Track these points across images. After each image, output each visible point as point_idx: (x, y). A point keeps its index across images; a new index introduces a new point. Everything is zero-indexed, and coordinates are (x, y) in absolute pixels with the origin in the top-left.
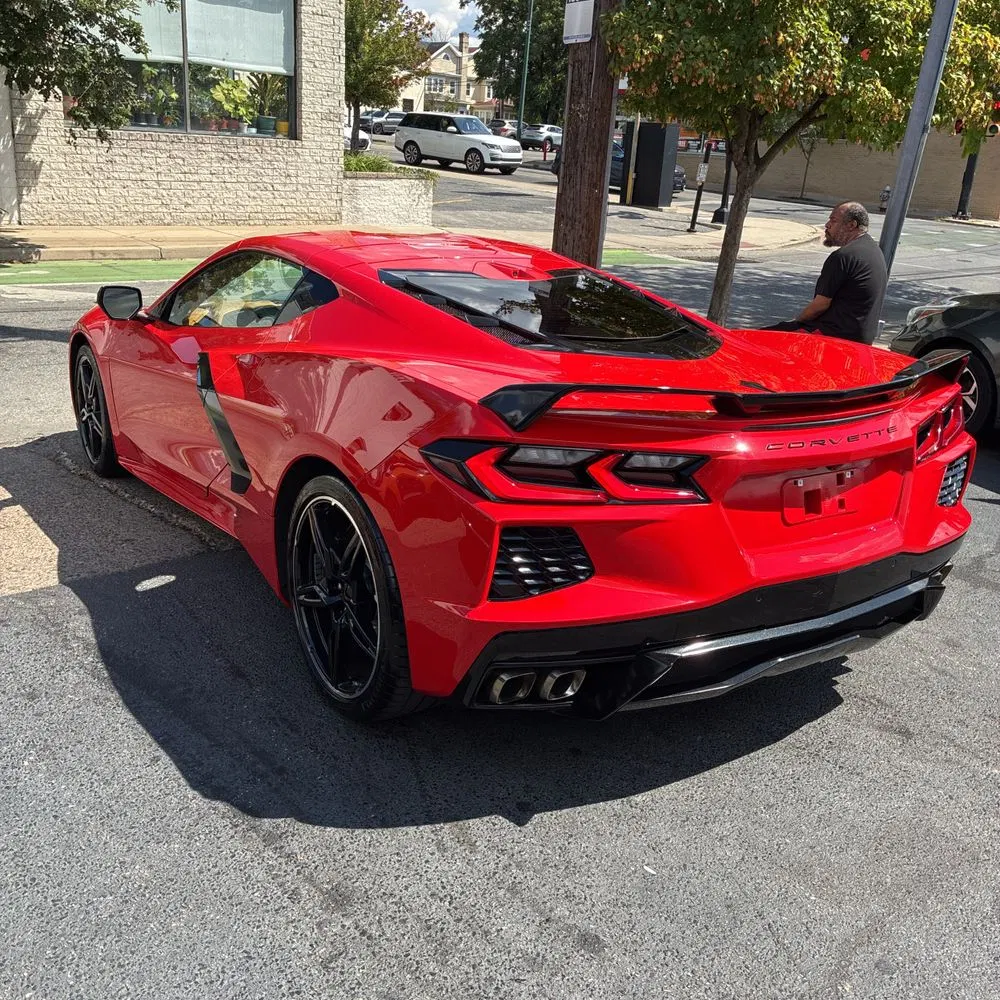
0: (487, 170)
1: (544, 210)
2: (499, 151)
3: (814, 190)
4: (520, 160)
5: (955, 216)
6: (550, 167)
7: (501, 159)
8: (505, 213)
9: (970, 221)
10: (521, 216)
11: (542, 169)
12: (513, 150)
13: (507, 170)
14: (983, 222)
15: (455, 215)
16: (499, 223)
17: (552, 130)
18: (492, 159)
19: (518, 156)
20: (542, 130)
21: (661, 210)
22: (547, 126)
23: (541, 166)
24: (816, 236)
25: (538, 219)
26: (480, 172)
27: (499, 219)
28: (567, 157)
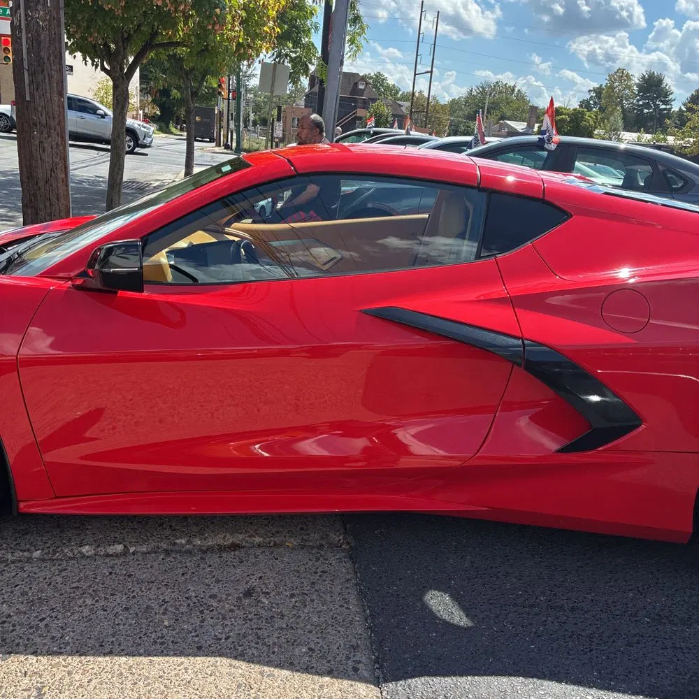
28: (29, 65)
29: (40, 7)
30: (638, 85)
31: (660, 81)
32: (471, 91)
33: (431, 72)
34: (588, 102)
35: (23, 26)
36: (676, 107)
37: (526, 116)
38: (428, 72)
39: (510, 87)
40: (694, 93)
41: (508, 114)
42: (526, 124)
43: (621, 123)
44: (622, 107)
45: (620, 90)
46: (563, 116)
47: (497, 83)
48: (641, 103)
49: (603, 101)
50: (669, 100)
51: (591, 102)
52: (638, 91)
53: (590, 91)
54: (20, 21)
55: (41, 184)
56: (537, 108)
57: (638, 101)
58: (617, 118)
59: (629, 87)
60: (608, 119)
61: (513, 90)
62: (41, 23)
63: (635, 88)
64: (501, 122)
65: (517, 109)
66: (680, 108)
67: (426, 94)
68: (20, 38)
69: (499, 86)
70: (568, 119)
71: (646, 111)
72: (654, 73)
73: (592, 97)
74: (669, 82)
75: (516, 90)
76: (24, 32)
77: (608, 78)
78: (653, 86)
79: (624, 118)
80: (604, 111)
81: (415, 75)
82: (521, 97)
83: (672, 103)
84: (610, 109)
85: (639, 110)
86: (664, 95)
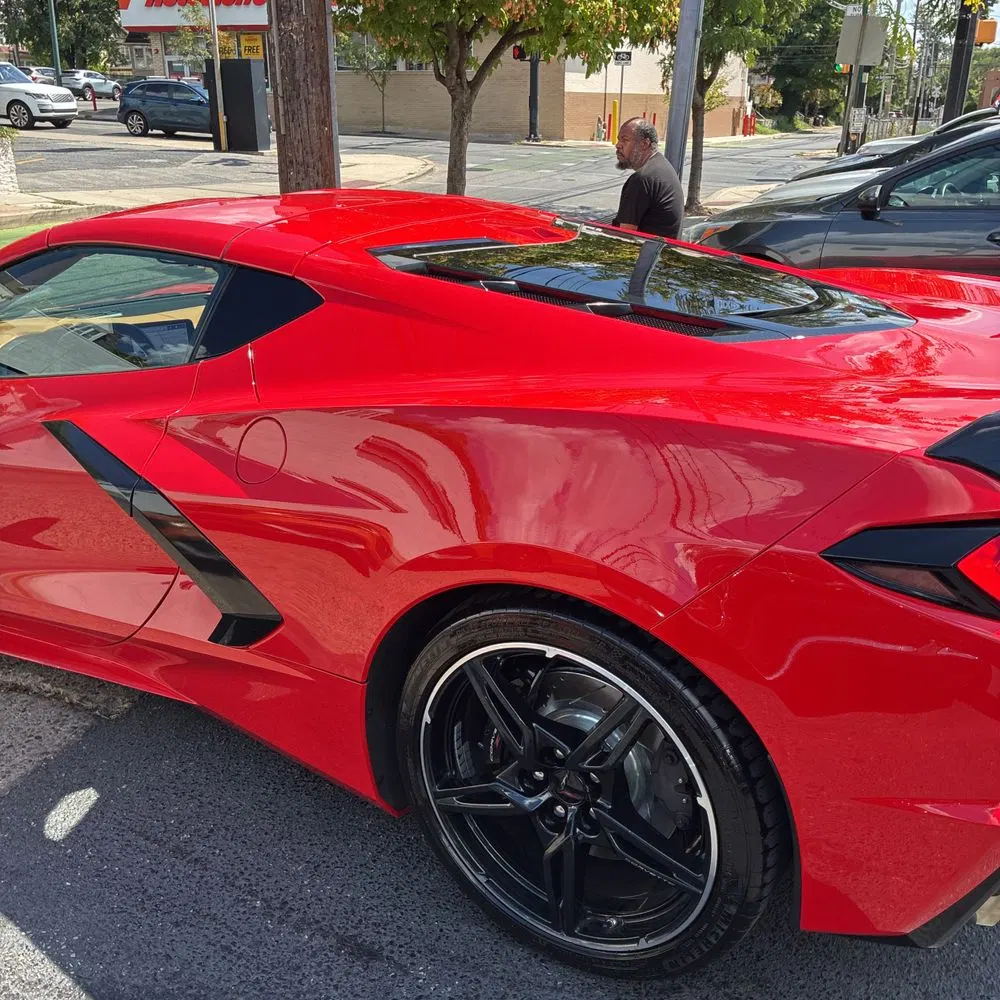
0: (37, 124)
1: (136, 164)
2: (48, 102)
3: (391, 123)
4: (75, 110)
5: (528, 139)
6: (116, 117)
7: (53, 111)
8: (94, 170)
9: (542, 143)
10: (117, 172)
11: (94, 120)
12: (65, 99)
13: (61, 123)
14: (554, 143)
15: (39, 178)
16: (97, 182)
17: (89, 75)
18: (42, 111)
19: (72, 105)
20: (77, 76)
21: (262, 154)
22: (83, 72)
23: (94, 116)
24: (429, 168)
25: (138, 174)
26: (30, 127)
27: (94, 179)
28: (285, 89)
29: (293, 17)
35: (276, 43)
62: (295, 37)
76: (277, 50)
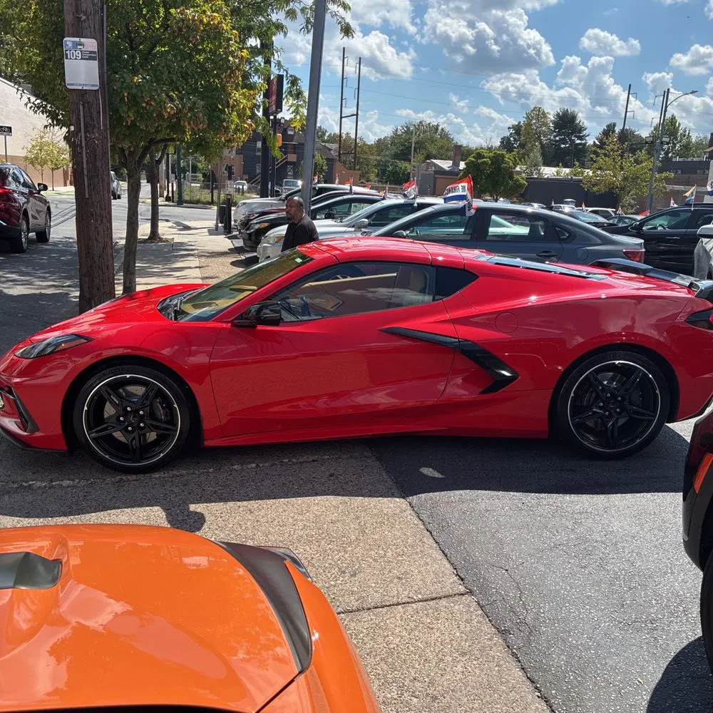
28: (88, 171)
29: (96, 130)
30: (554, 123)
31: (573, 117)
32: (397, 130)
33: (357, 115)
34: (509, 139)
35: (83, 144)
36: (590, 141)
37: (451, 154)
38: (354, 115)
39: (433, 126)
40: (606, 128)
41: (434, 152)
42: (451, 162)
43: (540, 159)
44: (541, 143)
45: (537, 127)
46: (485, 159)
47: (420, 122)
48: (557, 138)
49: (523, 138)
50: (583, 136)
51: (512, 139)
52: (554, 127)
53: (509, 128)
54: (81, 140)
55: (96, 259)
56: (461, 146)
57: (555, 137)
58: (537, 154)
59: (545, 124)
60: (528, 155)
61: (437, 129)
62: (97, 142)
63: (551, 125)
64: (428, 161)
65: (442, 147)
66: (594, 142)
67: (353, 137)
68: (81, 153)
69: (423, 125)
70: (490, 162)
71: (563, 146)
72: (567, 110)
73: (511, 134)
74: (581, 118)
75: (440, 128)
76: (84, 149)
77: (525, 116)
78: (567, 123)
79: (543, 154)
80: (524, 146)
81: (341, 118)
82: (445, 136)
83: (587, 138)
84: (530, 145)
85: (556, 145)
86: (578, 130)
